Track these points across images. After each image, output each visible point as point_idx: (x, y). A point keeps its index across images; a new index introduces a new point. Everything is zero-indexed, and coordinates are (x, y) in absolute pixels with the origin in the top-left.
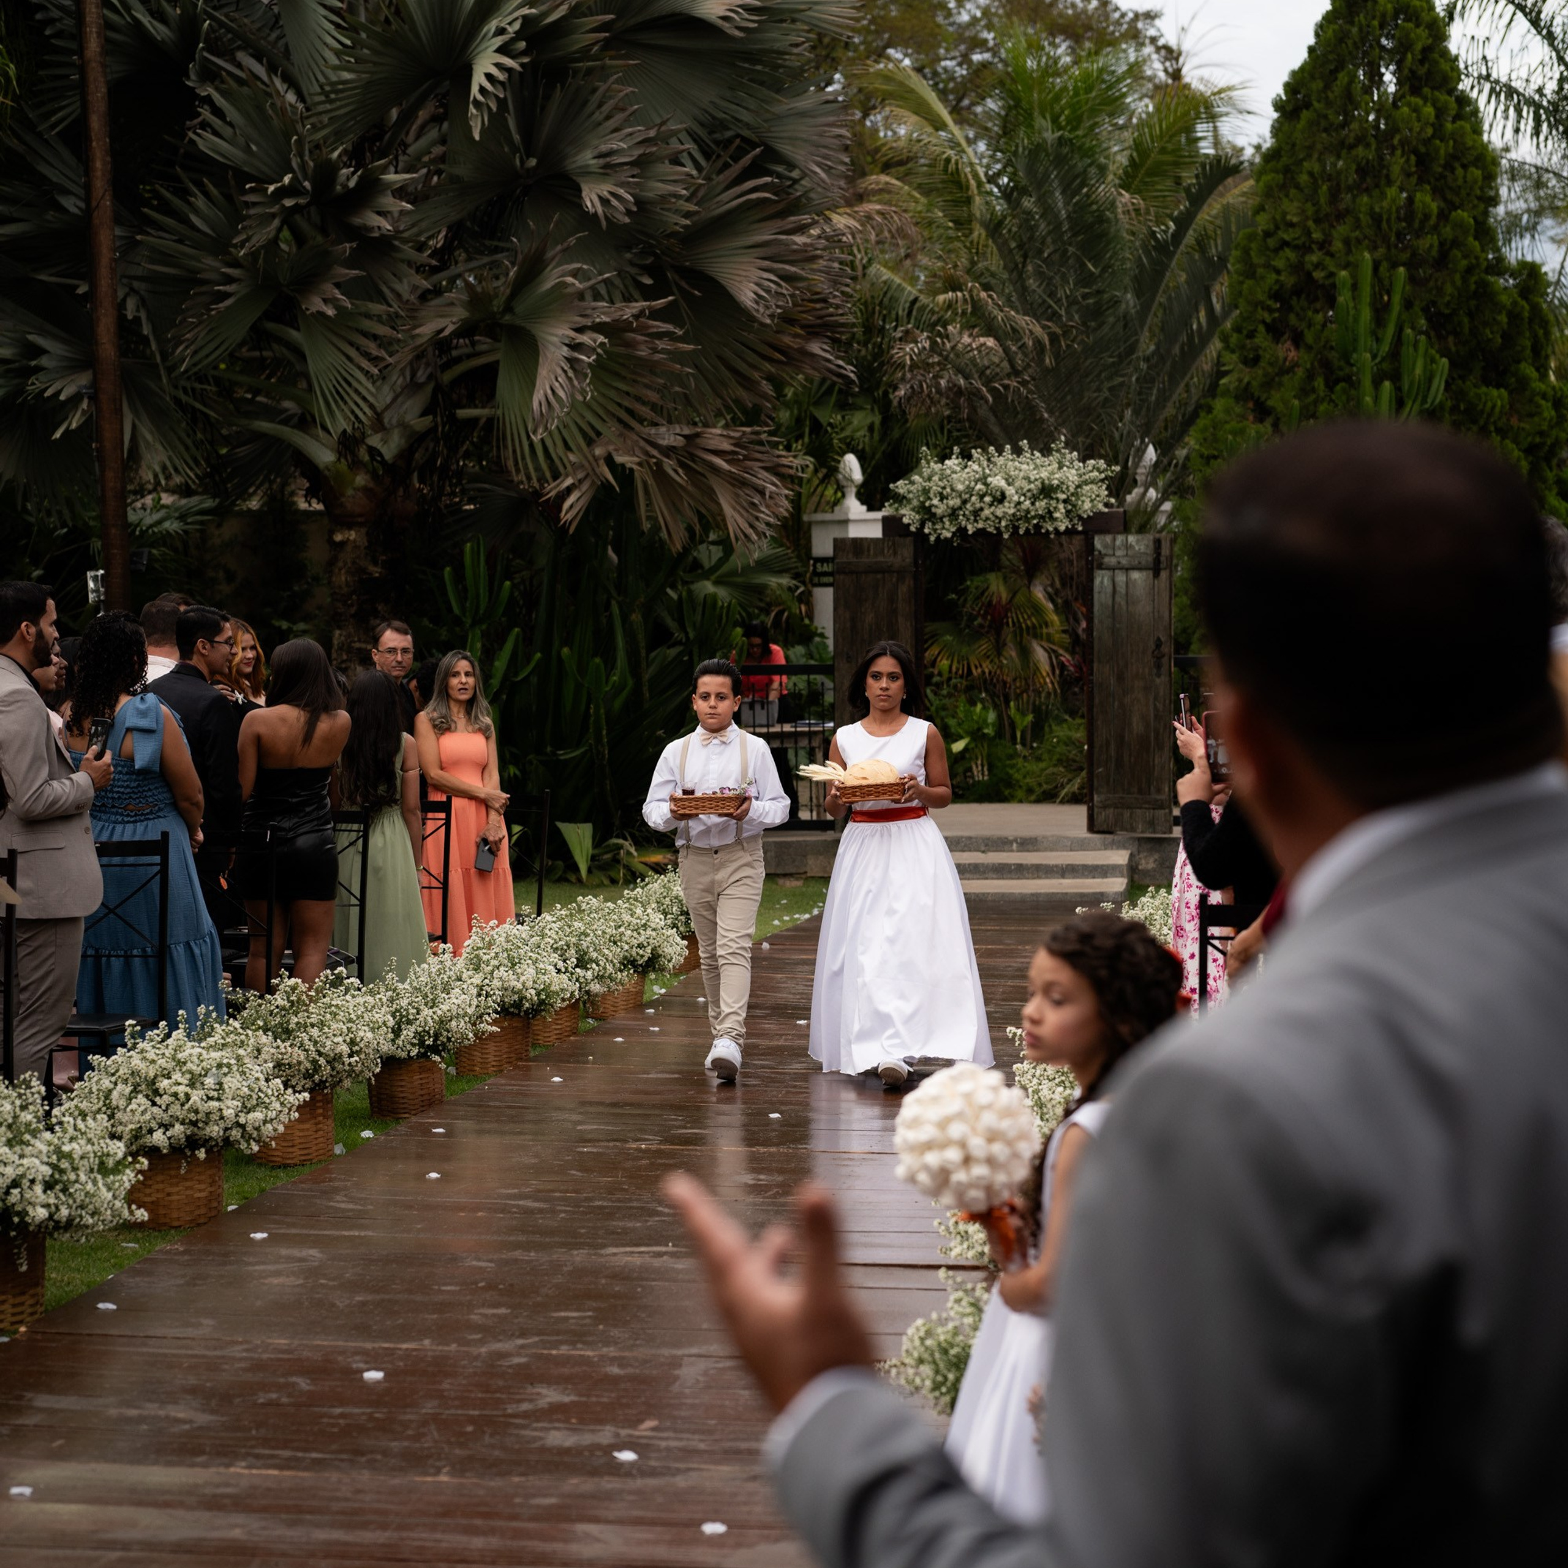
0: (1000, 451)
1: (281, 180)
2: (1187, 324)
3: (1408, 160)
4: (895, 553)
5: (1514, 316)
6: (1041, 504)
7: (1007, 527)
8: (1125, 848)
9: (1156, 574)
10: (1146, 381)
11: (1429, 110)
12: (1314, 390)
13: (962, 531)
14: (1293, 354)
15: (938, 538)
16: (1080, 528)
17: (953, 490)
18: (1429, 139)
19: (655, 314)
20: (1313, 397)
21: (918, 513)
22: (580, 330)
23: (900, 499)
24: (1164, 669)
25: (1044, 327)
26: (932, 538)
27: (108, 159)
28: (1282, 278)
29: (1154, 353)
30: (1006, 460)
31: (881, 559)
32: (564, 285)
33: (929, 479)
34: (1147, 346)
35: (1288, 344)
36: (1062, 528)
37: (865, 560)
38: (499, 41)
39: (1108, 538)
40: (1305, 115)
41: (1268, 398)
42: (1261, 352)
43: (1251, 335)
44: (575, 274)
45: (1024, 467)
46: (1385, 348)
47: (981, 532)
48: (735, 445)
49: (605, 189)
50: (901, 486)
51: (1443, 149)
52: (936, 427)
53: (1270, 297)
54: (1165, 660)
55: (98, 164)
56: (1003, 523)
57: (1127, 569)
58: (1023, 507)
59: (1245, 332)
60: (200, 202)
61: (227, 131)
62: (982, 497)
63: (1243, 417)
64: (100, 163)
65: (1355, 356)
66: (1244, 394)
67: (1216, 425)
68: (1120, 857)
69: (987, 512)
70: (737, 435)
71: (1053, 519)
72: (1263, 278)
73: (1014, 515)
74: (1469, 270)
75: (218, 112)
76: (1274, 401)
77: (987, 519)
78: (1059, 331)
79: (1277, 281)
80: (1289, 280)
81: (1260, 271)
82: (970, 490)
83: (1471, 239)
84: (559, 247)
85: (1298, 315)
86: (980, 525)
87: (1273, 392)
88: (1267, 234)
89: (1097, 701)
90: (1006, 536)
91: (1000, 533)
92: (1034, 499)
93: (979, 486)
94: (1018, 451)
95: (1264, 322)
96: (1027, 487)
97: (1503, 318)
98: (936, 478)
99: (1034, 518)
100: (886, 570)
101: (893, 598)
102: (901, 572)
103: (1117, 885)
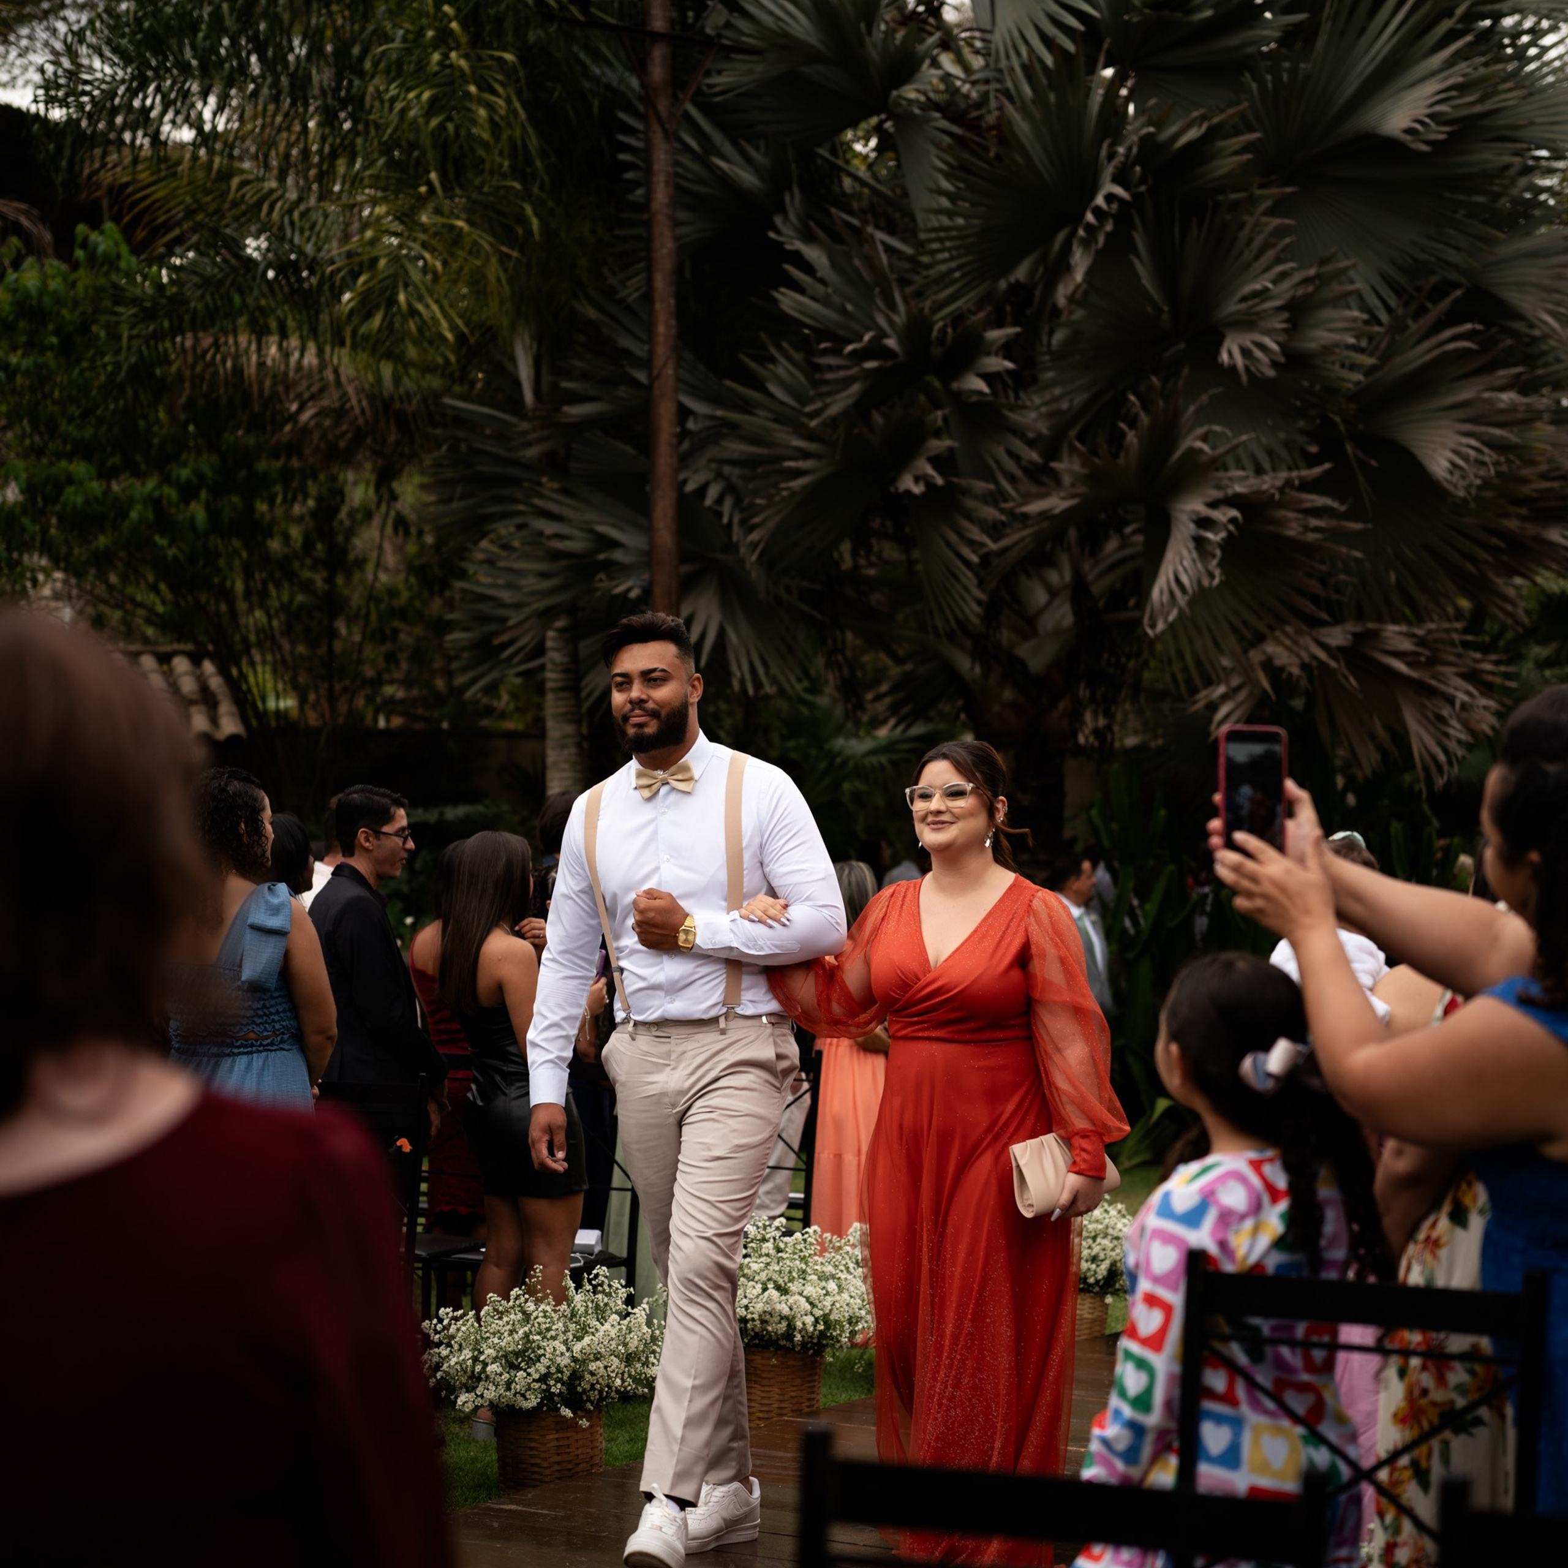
1: (860, 338)
19: (1307, 486)
22: (1213, 505)
27: (673, 322)
32: (1193, 452)
44: (1205, 438)
48: (1417, 645)
49: (1247, 340)
55: (661, 329)
61: (820, 289)
64: (664, 327)
70: (1420, 632)
75: (808, 268)
84: (1192, 409)
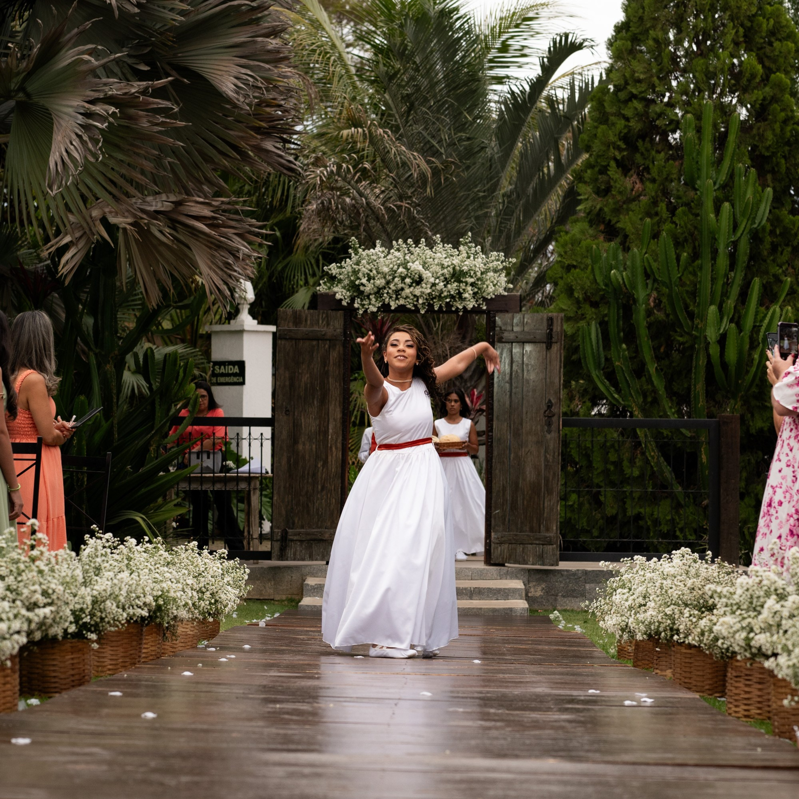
0: (417, 243)
2: (539, 169)
3: (737, 32)
4: (328, 324)
6: (453, 287)
7: (424, 303)
8: (517, 578)
9: (549, 347)
12: (657, 214)
13: (385, 308)
14: (638, 186)
15: (366, 311)
16: (485, 308)
17: (378, 273)
18: (754, 16)
19: (157, 92)
20: (657, 218)
21: (348, 290)
22: (92, 102)
23: (332, 279)
24: (554, 427)
25: (428, 162)
26: (361, 312)
28: (631, 124)
29: (512, 192)
30: (422, 249)
31: (316, 328)
32: (81, 62)
33: (358, 263)
34: (506, 186)
35: (635, 177)
36: (470, 306)
37: (302, 328)
39: (508, 316)
41: (618, 222)
42: (612, 183)
43: (604, 170)
44: (90, 53)
45: (439, 255)
46: (723, 178)
47: (402, 309)
48: (214, 212)
50: (333, 268)
52: (313, 261)
53: (620, 140)
54: (555, 419)
56: (421, 301)
57: (523, 343)
58: (438, 287)
59: (597, 169)
62: (403, 279)
63: (595, 237)
65: (698, 182)
66: (596, 219)
67: (575, 242)
68: (518, 584)
69: (407, 291)
70: (216, 203)
71: (462, 299)
72: (613, 124)
73: (429, 294)
76: (623, 223)
77: (407, 297)
78: (440, 166)
79: (626, 126)
80: (636, 126)
81: (612, 118)
82: (393, 272)
83: (787, 96)
84: (75, 31)
85: (642, 154)
86: (402, 302)
87: (621, 216)
89: (495, 453)
90: (422, 312)
91: (417, 310)
92: (447, 281)
93: (401, 270)
94: (431, 245)
95: (615, 159)
96: (441, 272)
98: (364, 262)
99: (446, 297)
100: (320, 338)
101: (325, 362)
102: (332, 341)
103: (521, 604)
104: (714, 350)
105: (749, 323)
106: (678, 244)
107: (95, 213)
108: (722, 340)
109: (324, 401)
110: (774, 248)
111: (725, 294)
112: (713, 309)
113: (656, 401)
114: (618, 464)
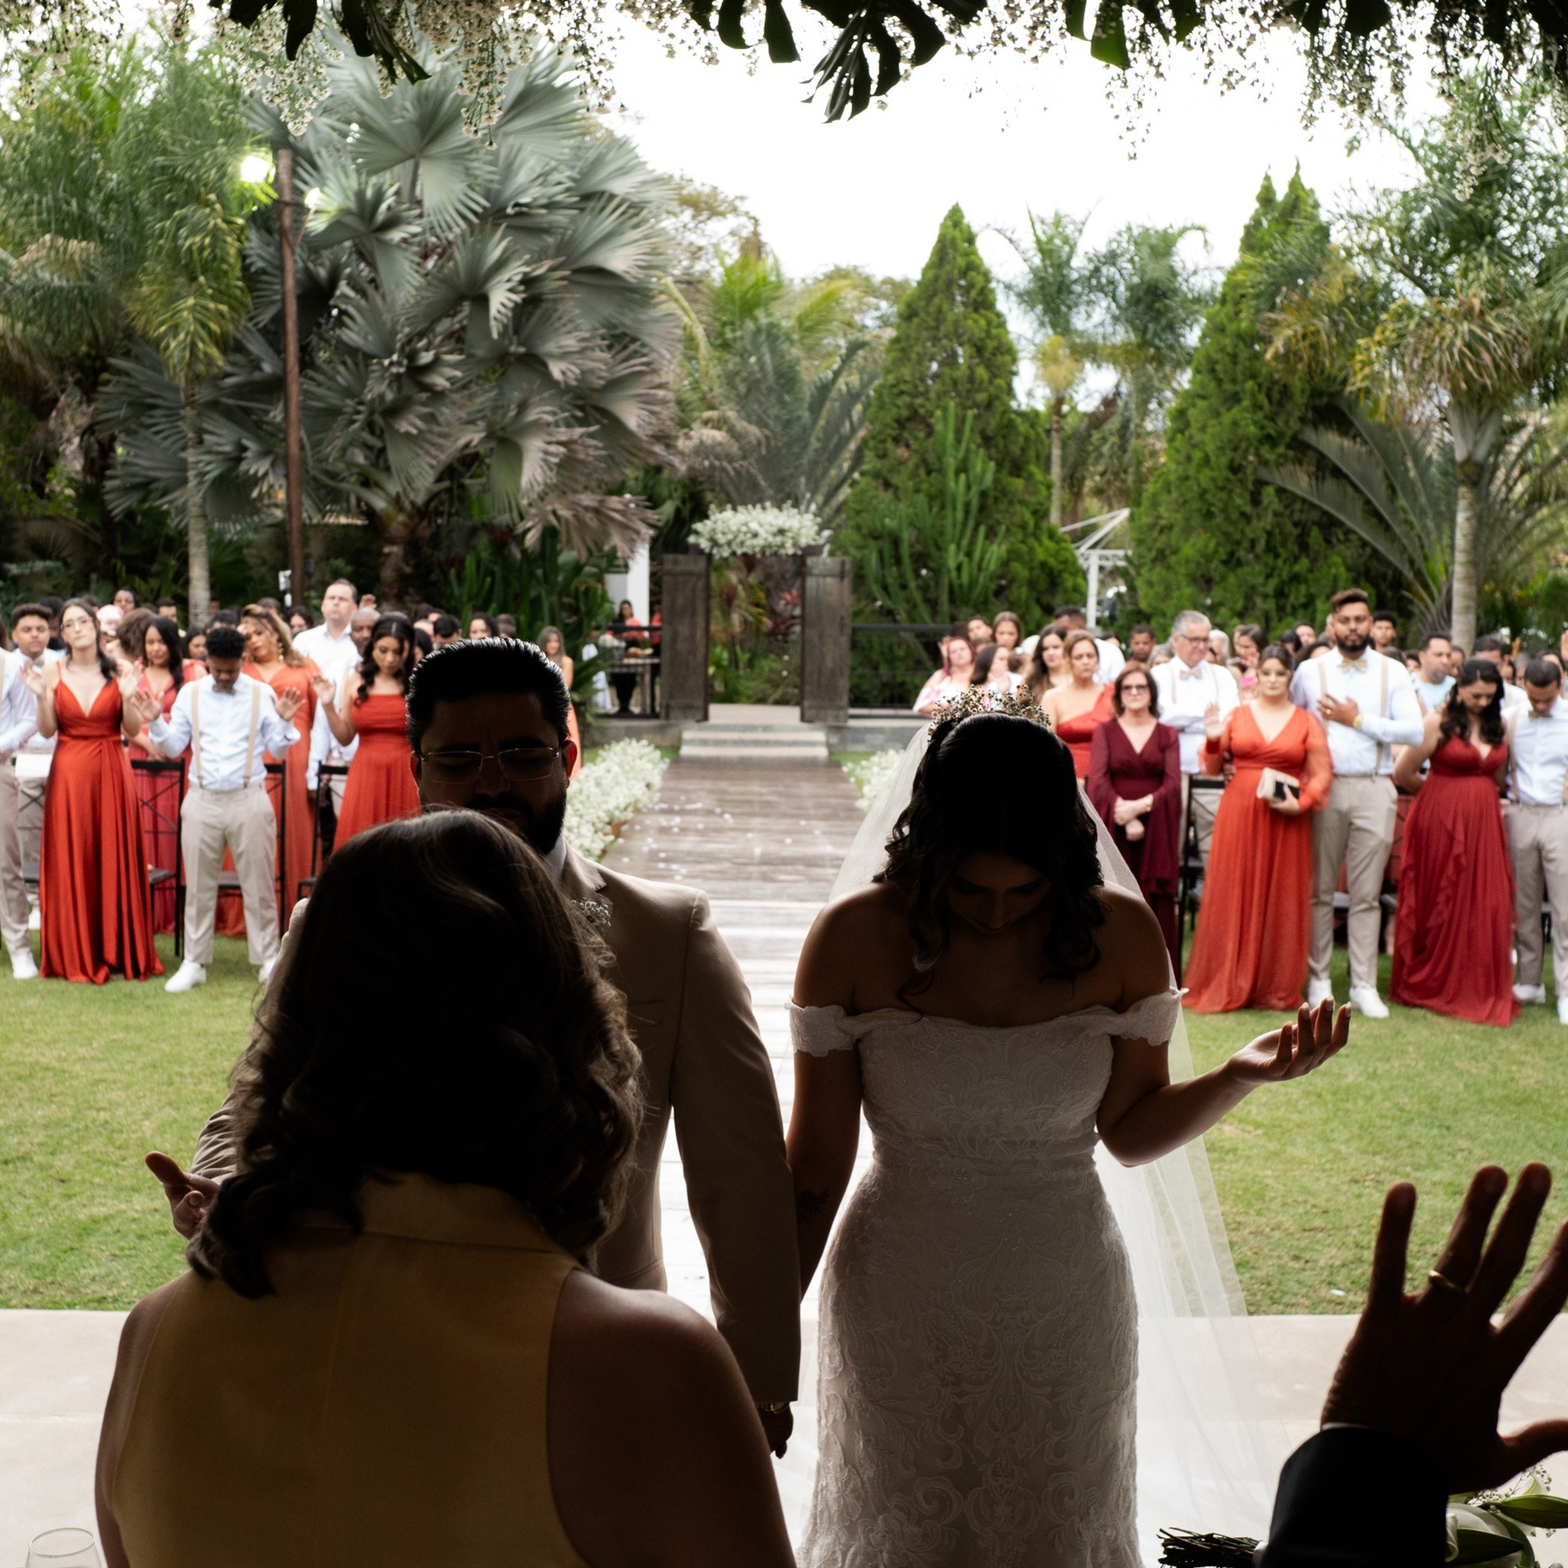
0: (754, 508)
2: (838, 431)
4: (696, 564)
5: (1027, 439)
6: (779, 539)
7: (759, 551)
8: (823, 731)
9: (843, 578)
10: (815, 463)
11: (983, 322)
12: (919, 476)
13: (734, 554)
14: (906, 454)
15: (721, 556)
16: (800, 553)
17: (729, 530)
18: (983, 339)
19: (588, 435)
20: (919, 479)
21: (709, 542)
22: (548, 443)
23: (698, 534)
24: (845, 633)
25: (762, 433)
26: (717, 556)
28: (901, 411)
29: (818, 448)
30: (758, 512)
31: (688, 567)
32: (540, 419)
33: (715, 523)
34: (814, 444)
35: (903, 449)
36: (790, 552)
37: (679, 568)
38: (509, 285)
39: (814, 559)
40: (916, 320)
41: (892, 478)
42: (888, 452)
43: (883, 442)
44: (547, 412)
45: (768, 517)
46: (961, 455)
47: (745, 554)
50: (698, 526)
51: (991, 344)
53: (894, 422)
54: (846, 628)
56: (757, 549)
57: (825, 577)
58: (768, 540)
59: (877, 439)
60: (341, 369)
61: (358, 330)
62: (745, 534)
63: (876, 489)
65: (944, 458)
66: (876, 475)
68: (820, 736)
69: (748, 543)
71: (785, 547)
72: (889, 409)
73: (763, 544)
74: (1004, 412)
76: (895, 480)
77: (748, 546)
78: (769, 434)
79: (898, 413)
80: (905, 413)
81: (888, 406)
82: (738, 530)
84: (538, 397)
85: (908, 432)
86: (744, 550)
87: (894, 475)
88: (893, 386)
90: (759, 557)
91: (755, 554)
92: (774, 536)
93: (744, 528)
94: (764, 508)
95: (890, 434)
96: (770, 529)
97: (1021, 440)
98: (719, 521)
99: (774, 546)
100: (690, 574)
101: (694, 589)
102: (699, 575)
103: (822, 752)
104: (954, 574)
105: (977, 555)
106: (931, 498)
107: (549, 508)
108: (959, 568)
109: (694, 614)
110: (996, 499)
111: (962, 534)
112: (952, 548)
113: (915, 606)
114: (891, 648)
